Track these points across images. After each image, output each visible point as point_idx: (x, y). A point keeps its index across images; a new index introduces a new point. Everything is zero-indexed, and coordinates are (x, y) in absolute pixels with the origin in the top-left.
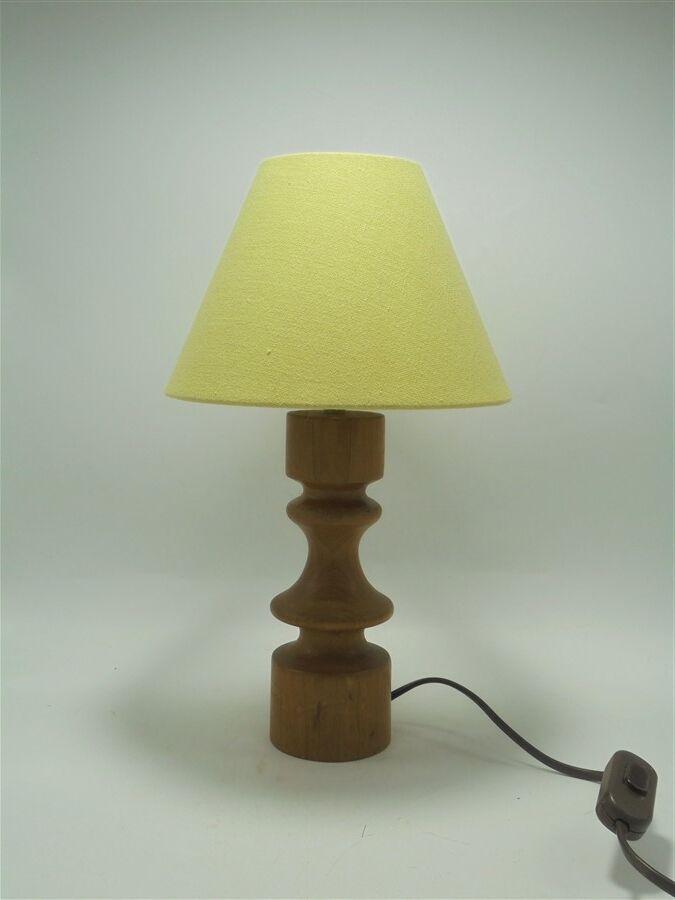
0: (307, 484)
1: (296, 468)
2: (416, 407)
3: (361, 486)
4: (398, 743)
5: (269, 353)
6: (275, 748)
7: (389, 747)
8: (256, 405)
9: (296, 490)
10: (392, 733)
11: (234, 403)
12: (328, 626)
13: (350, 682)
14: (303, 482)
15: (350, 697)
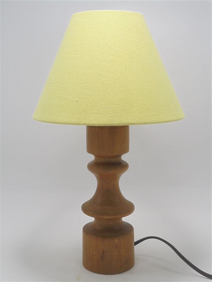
0: (96, 156)
1: (91, 149)
2: (142, 124)
4: (138, 265)
5: (77, 101)
6: (85, 268)
7: (133, 267)
8: (71, 124)
9: (91, 158)
10: (136, 261)
11: (62, 123)
12: (106, 217)
13: (116, 241)
14: (94, 155)
15: (116, 247)
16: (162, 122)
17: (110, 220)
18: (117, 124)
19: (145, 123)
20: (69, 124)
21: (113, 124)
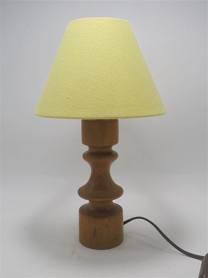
0: (90, 147)
1: (85, 141)
2: (125, 118)
3: (110, 147)
4: (126, 241)
5: (68, 98)
6: (80, 243)
8: (63, 118)
9: (86, 148)
10: (124, 237)
11: (55, 117)
13: (106, 220)
14: (88, 146)
15: (106, 226)
16: (144, 117)
17: (102, 202)
18: (102, 118)
19: (127, 117)
20: (60, 118)
21: (98, 118)
